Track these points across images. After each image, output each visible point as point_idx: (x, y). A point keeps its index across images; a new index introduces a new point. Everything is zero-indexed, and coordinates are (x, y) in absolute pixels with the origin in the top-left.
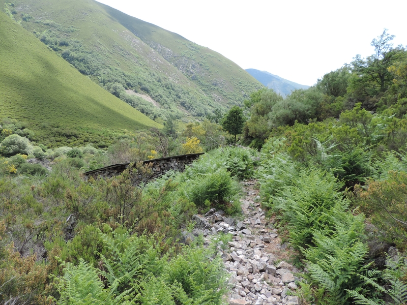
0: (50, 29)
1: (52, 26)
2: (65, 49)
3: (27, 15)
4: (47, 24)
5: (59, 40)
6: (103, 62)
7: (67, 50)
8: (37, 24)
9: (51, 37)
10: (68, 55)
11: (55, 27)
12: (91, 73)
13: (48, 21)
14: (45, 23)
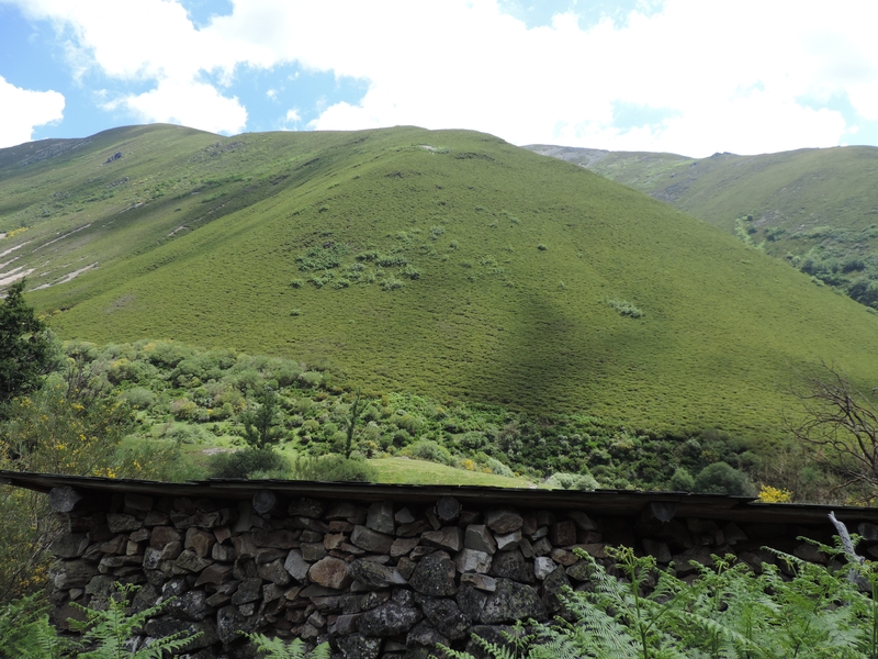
0: (822, 244)
1: (827, 236)
2: (855, 279)
3: (775, 229)
4: (816, 236)
7: (861, 278)
8: (794, 241)
9: (823, 259)
10: (864, 288)
11: (833, 238)
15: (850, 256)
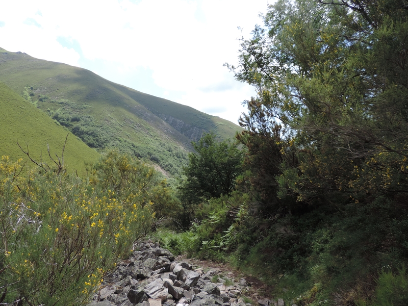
0: (64, 107)
1: (66, 104)
2: (75, 125)
3: (43, 96)
4: (62, 103)
5: (71, 116)
6: (112, 135)
7: (78, 125)
8: (52, 103)
9: (64, 114)
10: (78, 129)
11: (69, 105)
12: (99, 145)
13: (63, 100)
14: (60, 102)
15: (75, 114)
